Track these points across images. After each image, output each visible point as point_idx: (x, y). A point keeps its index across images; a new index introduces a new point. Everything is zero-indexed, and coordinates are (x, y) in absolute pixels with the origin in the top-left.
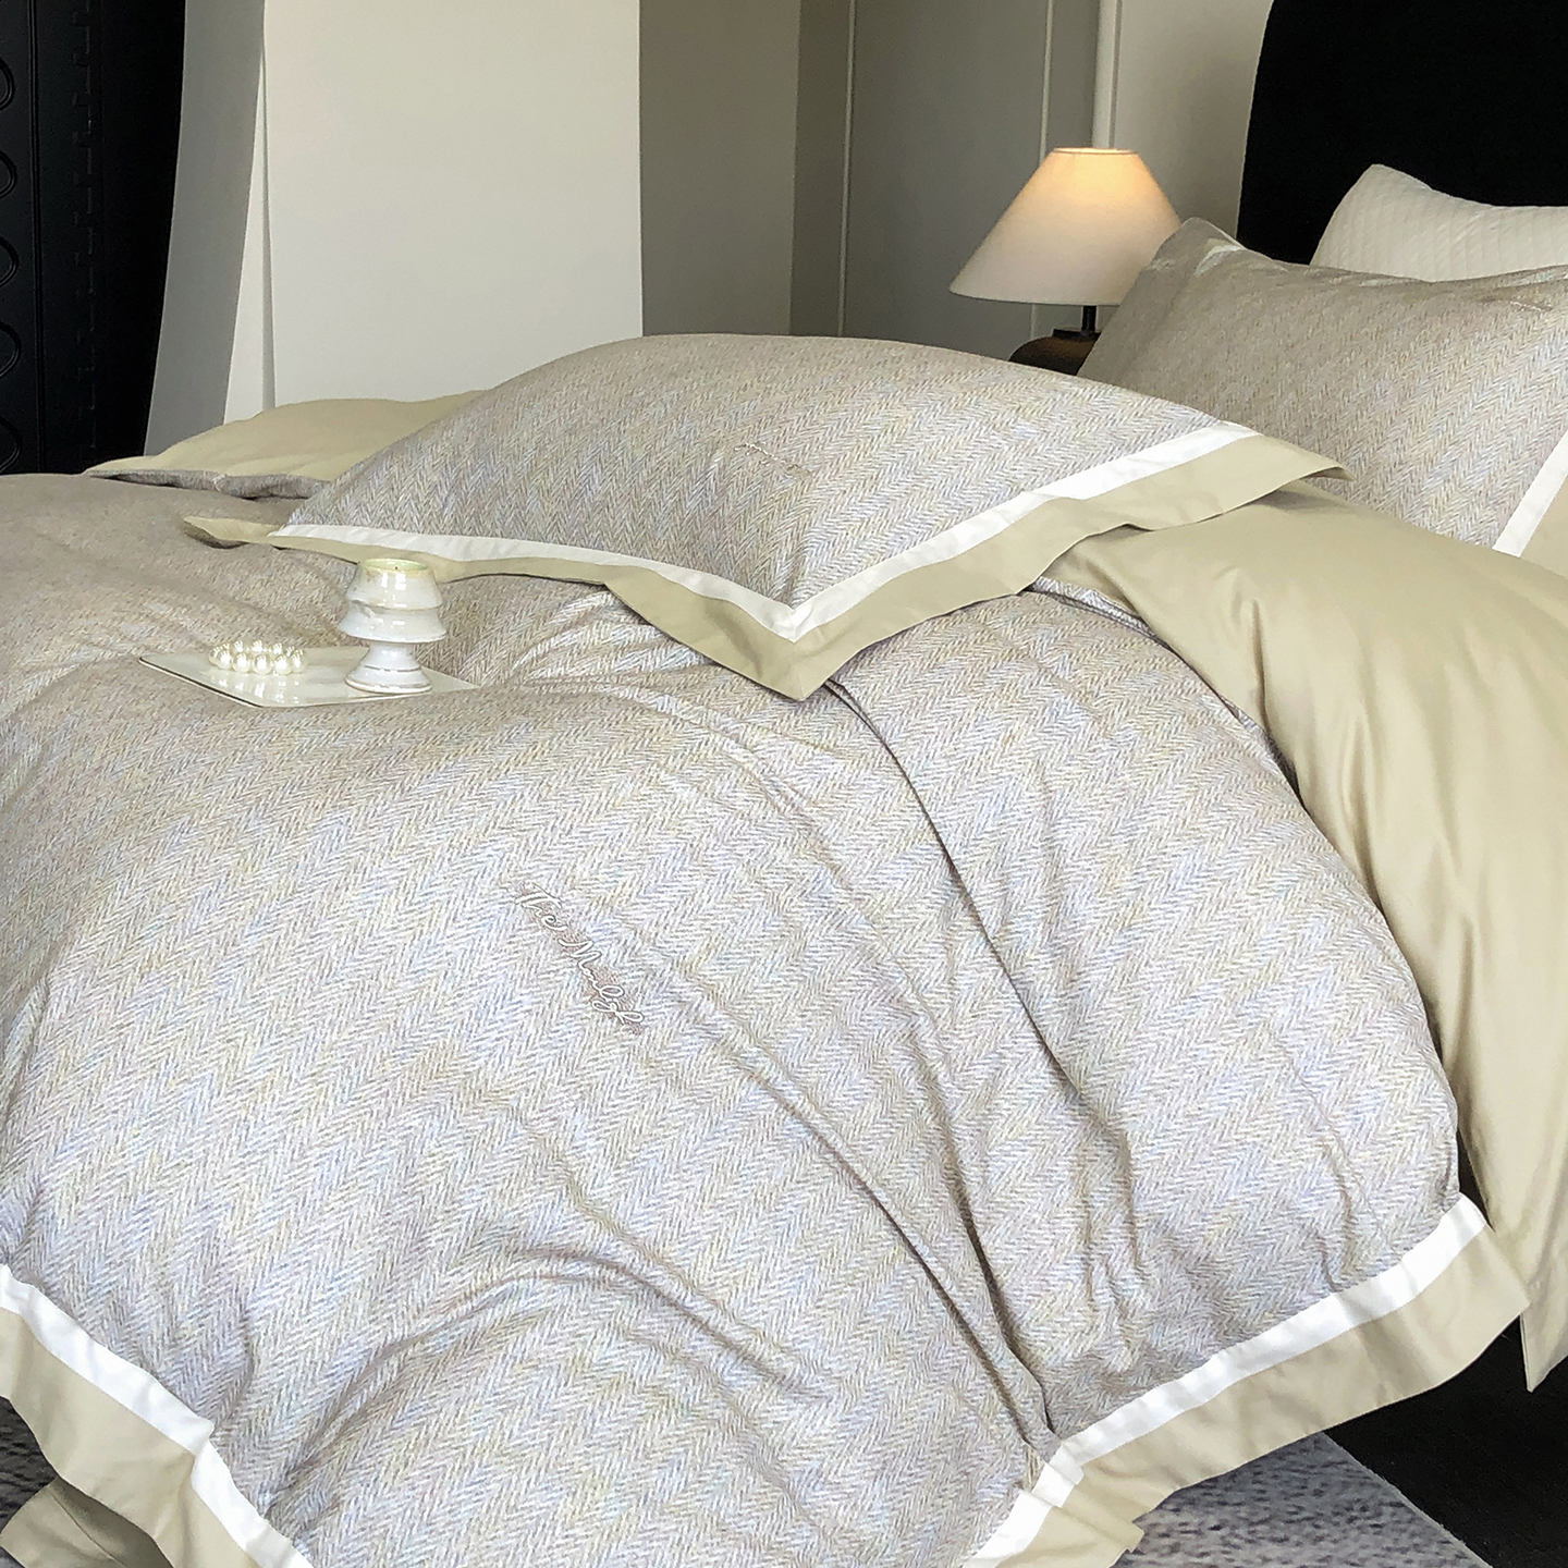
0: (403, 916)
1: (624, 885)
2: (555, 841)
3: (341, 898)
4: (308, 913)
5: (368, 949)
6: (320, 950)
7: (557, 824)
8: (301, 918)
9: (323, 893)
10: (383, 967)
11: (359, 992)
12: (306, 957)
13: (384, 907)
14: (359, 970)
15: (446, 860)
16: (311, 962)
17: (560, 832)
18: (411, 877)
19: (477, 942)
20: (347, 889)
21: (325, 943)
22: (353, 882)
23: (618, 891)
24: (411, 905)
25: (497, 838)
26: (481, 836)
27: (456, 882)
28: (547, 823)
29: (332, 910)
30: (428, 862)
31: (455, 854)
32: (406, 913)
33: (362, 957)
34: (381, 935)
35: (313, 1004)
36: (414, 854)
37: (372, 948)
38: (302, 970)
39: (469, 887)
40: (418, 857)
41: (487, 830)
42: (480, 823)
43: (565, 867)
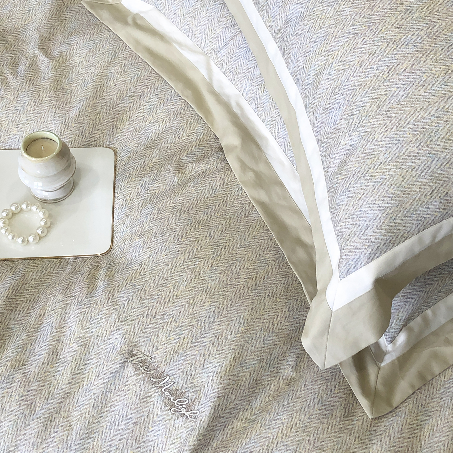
0: (74, 376)
1: (184, 339)
2: (148, 323)
3: (45, 369)
4: (28, 378)
5: (56, 396)
6: (31, 399)
7: (149, 313)
8: (24, 380)
9: (36, 366)
10: (63, 406)
11: (49, 423)
12: (24, 403)
13: (65, 372)
14: (50, 409)
15: (96, 344)
16: (25, 406)
17: (150, 317)
18: (78, 355)
19: (109, 386)
20: (48, 364)
21: (34, 395)
22: (51, 360)
23: (181, 343)
24: (78, 370)
25: (120, 327)
26: (112, 328)
27: (101, 356)
28: (144, 313)
29: (39, 376)
30: (87, 346)
31: (100, 341)
32: (76, 374)
33: (52, 401)
34: (63, 387)
35: (25, 432)
36: (80, 341)
37: (58, 395)
38: (21, 411)
39: (106, 358)
40: (82, 343)
41: (115, 324)
42: (112, 320)
43: (153, 337)
